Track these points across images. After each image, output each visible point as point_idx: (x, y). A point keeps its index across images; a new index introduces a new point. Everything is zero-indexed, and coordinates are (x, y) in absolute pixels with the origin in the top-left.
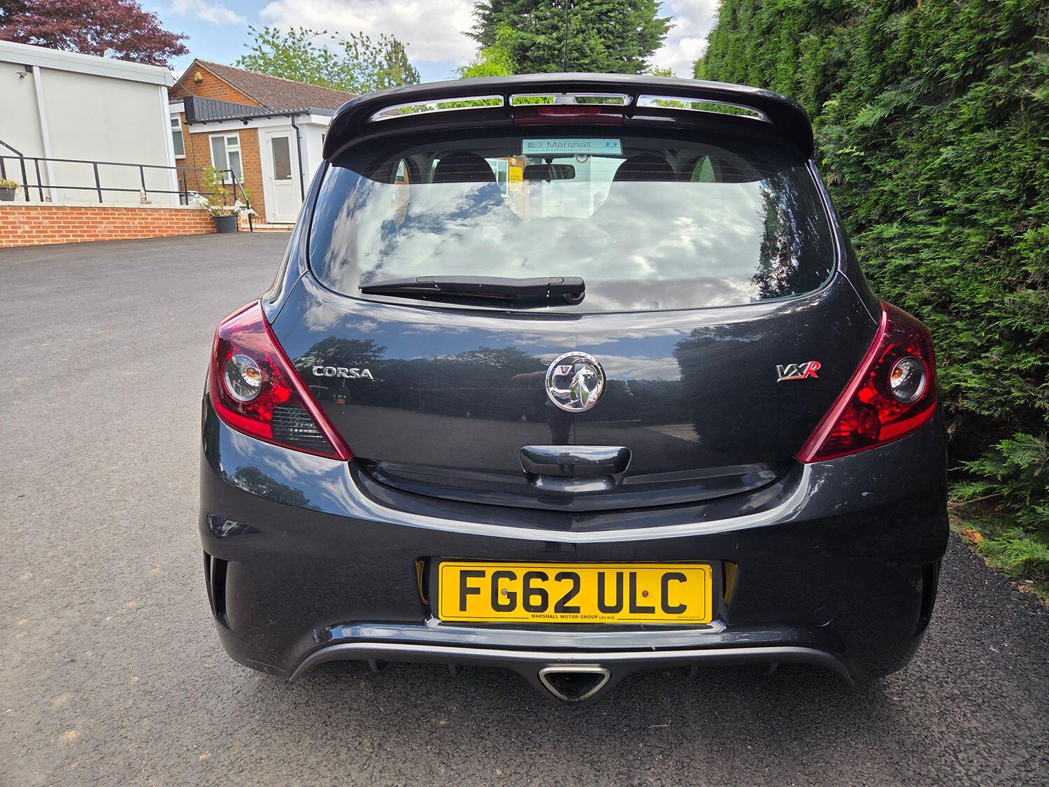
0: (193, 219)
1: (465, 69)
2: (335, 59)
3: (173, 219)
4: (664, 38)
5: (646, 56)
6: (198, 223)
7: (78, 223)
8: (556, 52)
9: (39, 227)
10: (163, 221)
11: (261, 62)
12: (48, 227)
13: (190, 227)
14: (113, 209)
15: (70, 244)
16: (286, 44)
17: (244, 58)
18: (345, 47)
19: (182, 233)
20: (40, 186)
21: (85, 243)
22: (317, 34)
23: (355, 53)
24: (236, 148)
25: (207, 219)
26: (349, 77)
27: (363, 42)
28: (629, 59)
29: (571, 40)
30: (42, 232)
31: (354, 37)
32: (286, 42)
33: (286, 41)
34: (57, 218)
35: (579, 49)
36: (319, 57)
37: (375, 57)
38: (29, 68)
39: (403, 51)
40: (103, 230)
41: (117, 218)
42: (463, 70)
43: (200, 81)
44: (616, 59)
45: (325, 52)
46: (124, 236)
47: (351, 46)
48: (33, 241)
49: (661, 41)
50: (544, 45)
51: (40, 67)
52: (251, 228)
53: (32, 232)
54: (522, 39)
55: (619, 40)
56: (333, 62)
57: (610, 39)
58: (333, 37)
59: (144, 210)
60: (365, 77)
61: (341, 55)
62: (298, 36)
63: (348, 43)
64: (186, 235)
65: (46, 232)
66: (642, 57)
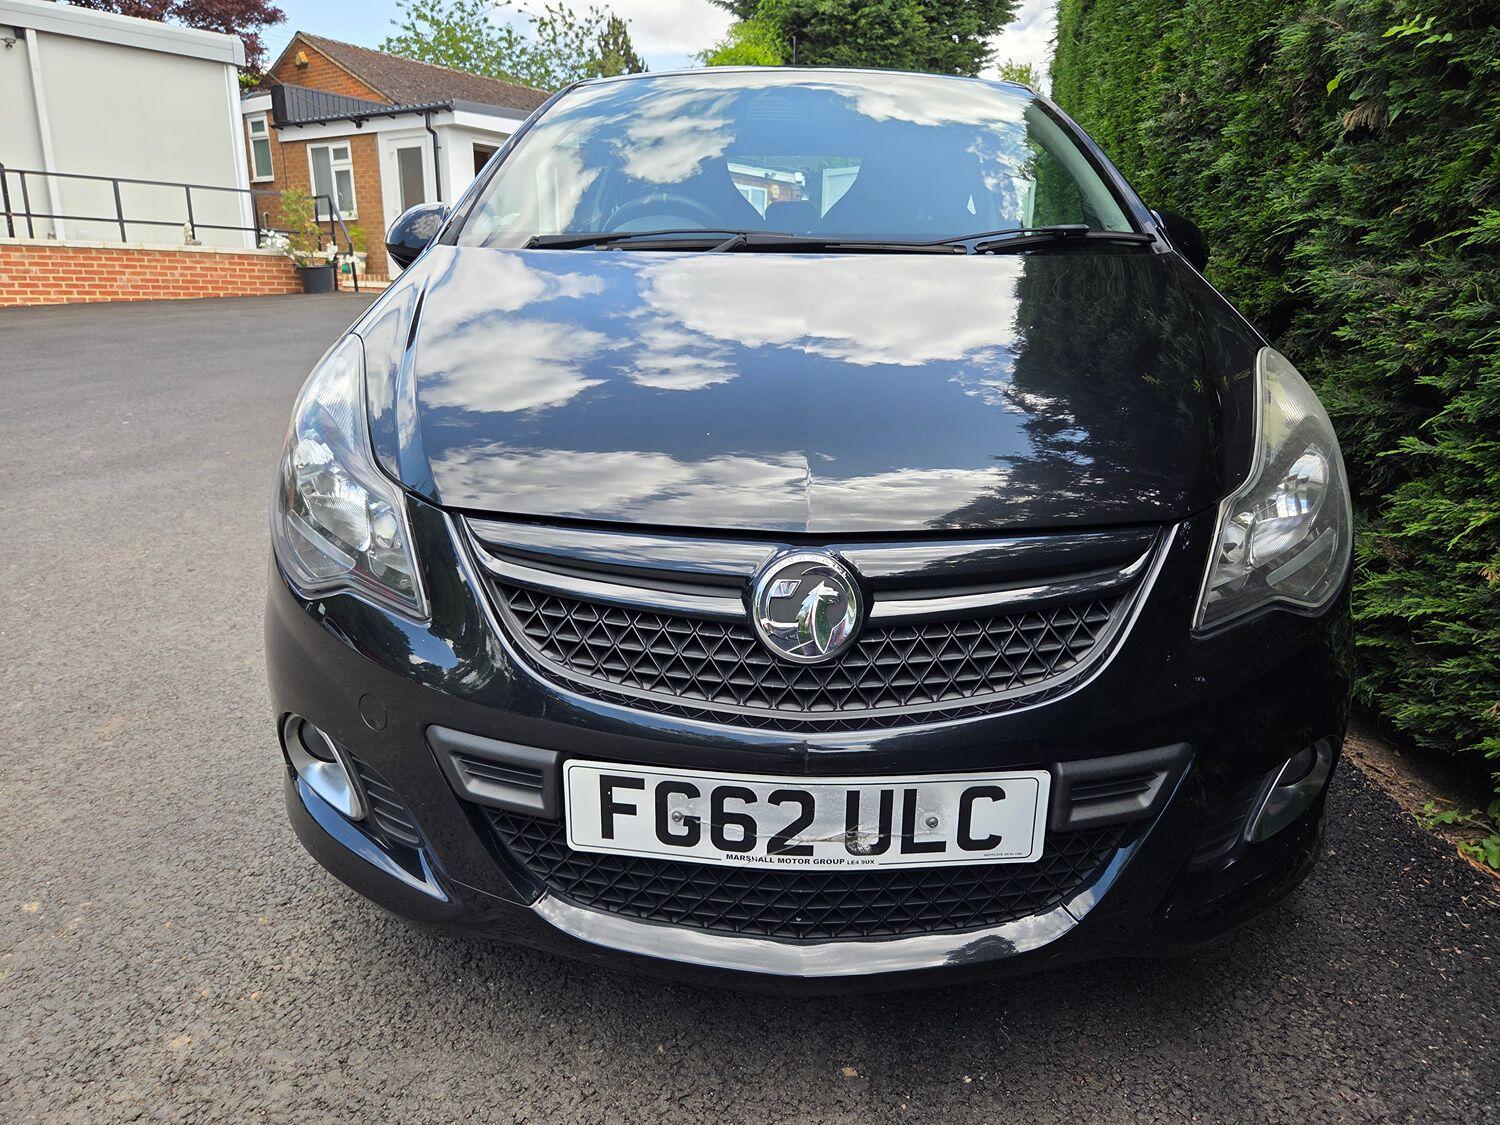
0: (267, 271)
1: (710, 54)
2: (524, 44)
3: (235, 270)
4: (1018, 7)
5: (988, 34)
6: (275, 277)
7: (87, 272)
8: (849, 27)
9: (25, 279)
10: (219, 272)
11: (415, 47)
12: (38, 278)
13: (262, 284)
14: (141, 252)
15: (73, 306)
16: (451, 21)
17: (390, 41)
18: (538, 24)
19: (249, 292)
20: (28, 215)
21: (95, 304)
22: (497, 5)
23: (552, 34)
24: (346, 164)
25: (289, 272)
26: (543, 71)
27: (564, 17)
28: (963, 39)
29: (873, 9)
30: (28, 285)
31: (551, 11)
32: (451, 17)
33: (451, 15)
34: (53, 264)
35: (886, 22)
36: (500, 40)
37: (582, 41)
38: (20, 32)
39: (625, 33)
40: (124, 285)
41: (146, 267)
42: (706, 56)
43: (304, 66)
44: (943, 38)
45: (509, 32)
46: (158, 294)
47: (546, 24)
48: (15, 300)
49: (1013, 12)
50: (832, 16)
51: (37, 31)
52: (356, 288)
53: (13, 285)
54: (798, 7)
55: (948, 9)
56: (519, 47)
57: (934, 7)
58: (520, 11)
59: (190, 254)
60: (566, 71)
61: (532, 38)
62: (468, 8)
63: (542, 19)
64: (255, 295)
65: (36, 286)
66: (983, 35)
